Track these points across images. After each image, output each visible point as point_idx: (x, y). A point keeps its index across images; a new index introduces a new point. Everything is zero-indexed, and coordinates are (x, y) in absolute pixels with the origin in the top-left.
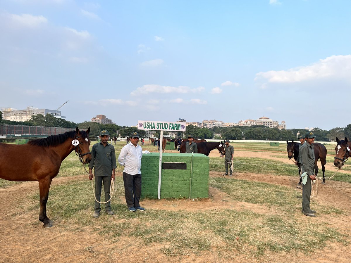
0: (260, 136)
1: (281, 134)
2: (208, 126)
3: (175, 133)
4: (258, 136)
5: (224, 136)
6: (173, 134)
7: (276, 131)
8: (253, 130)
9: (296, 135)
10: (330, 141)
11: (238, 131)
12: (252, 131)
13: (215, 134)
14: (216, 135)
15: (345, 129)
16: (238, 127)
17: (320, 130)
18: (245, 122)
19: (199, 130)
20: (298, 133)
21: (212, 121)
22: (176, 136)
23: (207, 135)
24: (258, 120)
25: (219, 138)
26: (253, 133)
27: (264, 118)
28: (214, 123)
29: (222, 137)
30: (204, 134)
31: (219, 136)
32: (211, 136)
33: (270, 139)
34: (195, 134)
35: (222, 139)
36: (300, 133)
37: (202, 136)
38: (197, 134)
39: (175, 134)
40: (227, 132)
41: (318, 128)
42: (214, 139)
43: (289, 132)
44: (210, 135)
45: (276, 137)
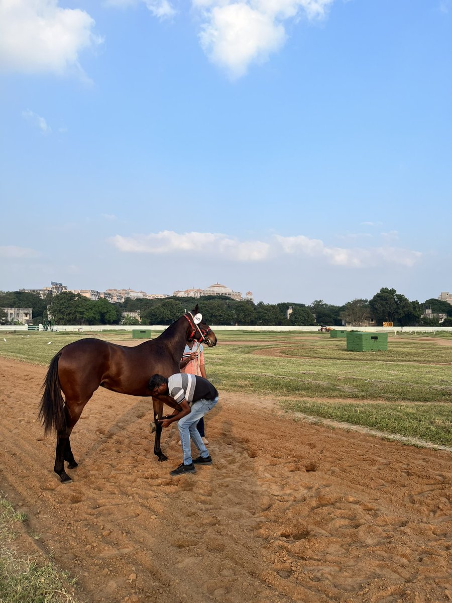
0: (221, 316)
1: (260, 312)
2: (115, 298)
3: (26, 312)
4: (216, 316)
5: (146, 317)
6: (20, 315)
7: (250, 307)
8: (206, 304)
9: (285, 314)
10: (343, 326)
11: (175, 307)
12: (205, 307)
13: (125, 314)
14: (128, 315)
15: (370, 302)
16: (175, 298)
17: (324, 305)
18: (185, 294)
19: (87, 303)
20: (290, 311)
21: (124, 290)
22: (28, 318)
23: (107, 317)
24: (209, 289)
25: (135, 323)
26: (207, 310)
27: (218, 286)
28: (128, 294)
29: (140, 321)
30: (100, 312)
31: (134, 318)
32: (115, 318)
33: (240, 323)
34: (77, 314)
35: (140, 325)
36: (294, 309)
37: (95, 318)
38: (82, 313)
39: (26, 314)
40: (152, 308)
41: (320, 301)
42: (123, 325)
43: (274, 309)
44: (113, 315)
45: (251, 319)
